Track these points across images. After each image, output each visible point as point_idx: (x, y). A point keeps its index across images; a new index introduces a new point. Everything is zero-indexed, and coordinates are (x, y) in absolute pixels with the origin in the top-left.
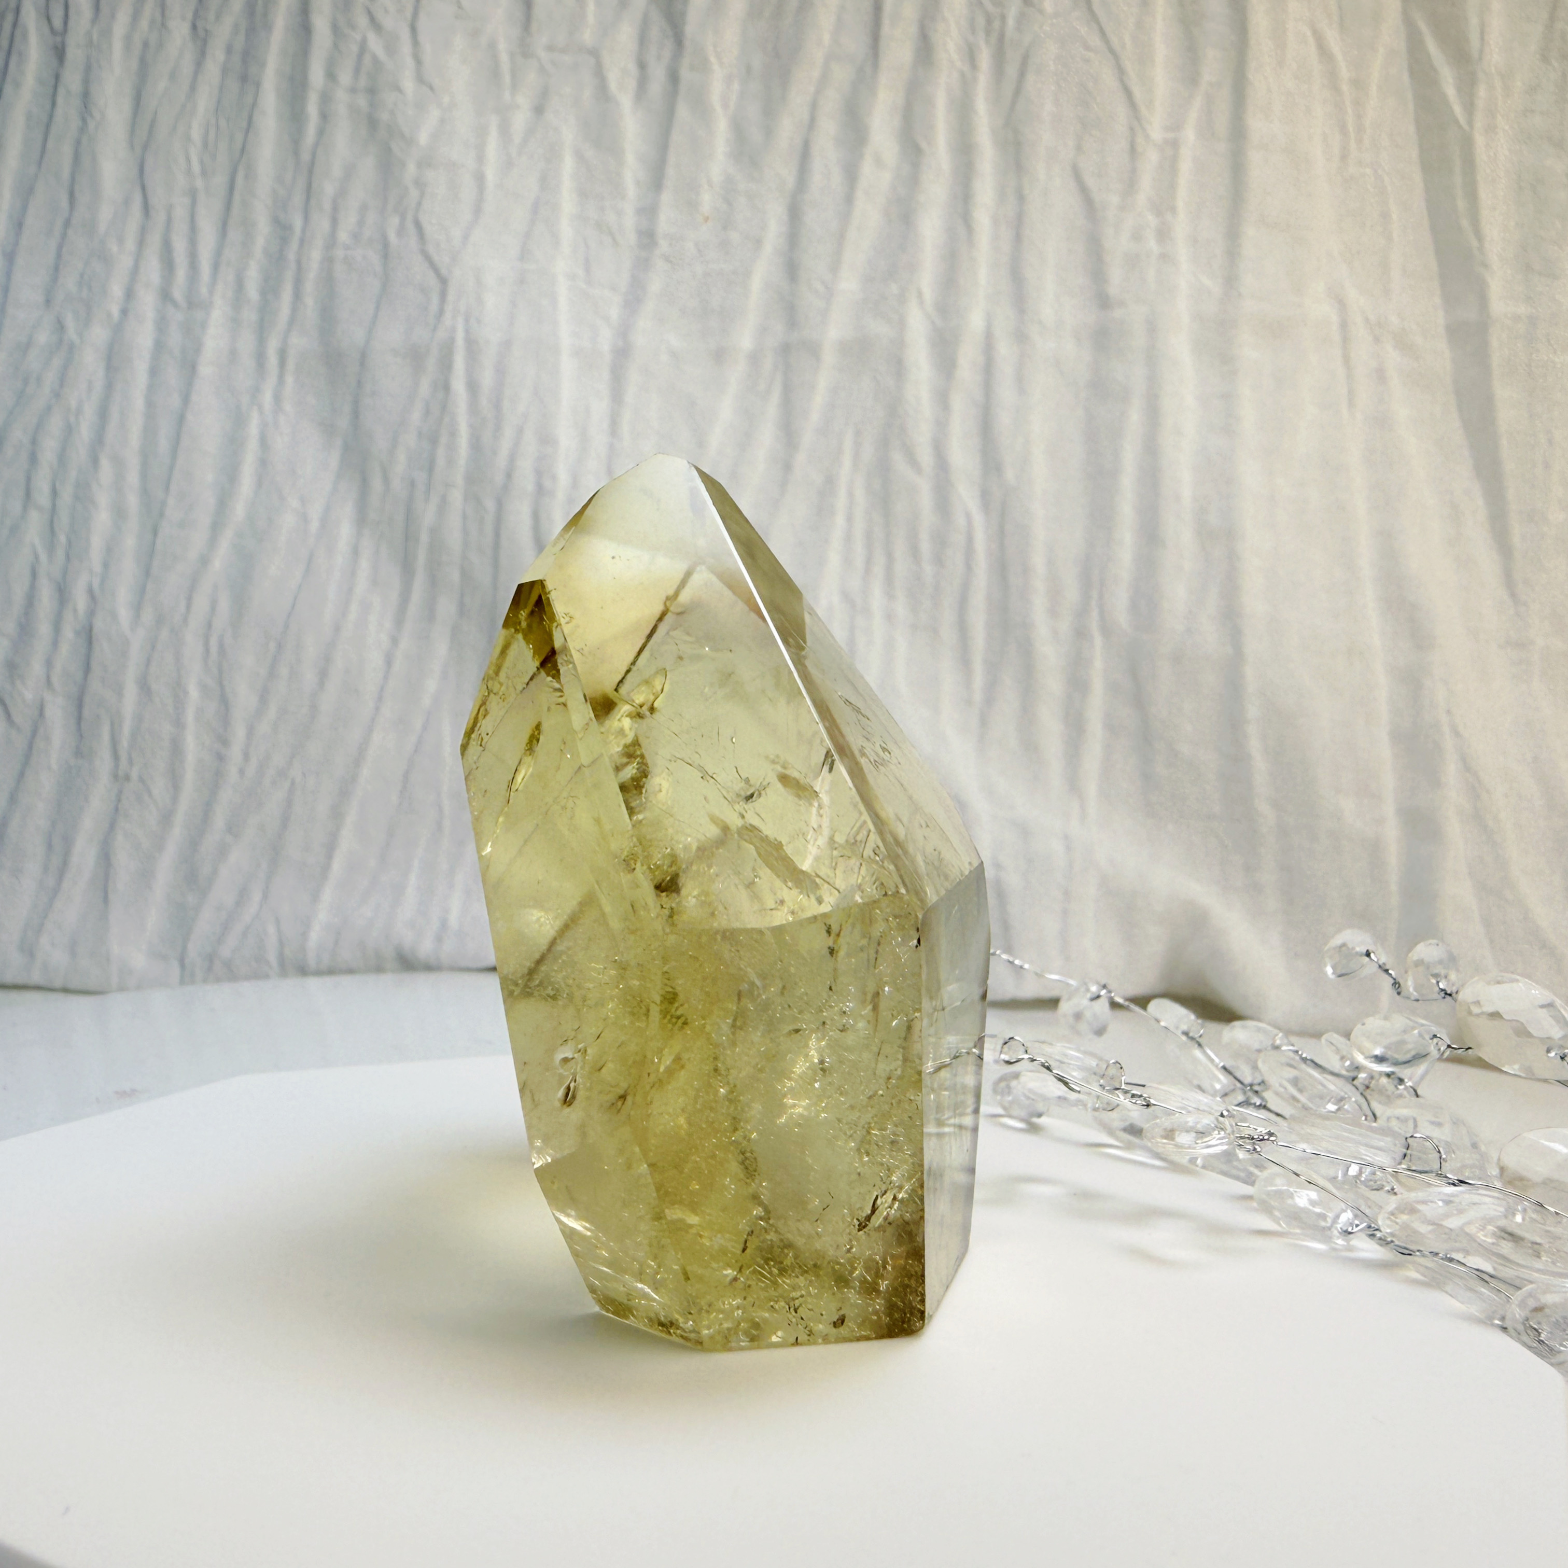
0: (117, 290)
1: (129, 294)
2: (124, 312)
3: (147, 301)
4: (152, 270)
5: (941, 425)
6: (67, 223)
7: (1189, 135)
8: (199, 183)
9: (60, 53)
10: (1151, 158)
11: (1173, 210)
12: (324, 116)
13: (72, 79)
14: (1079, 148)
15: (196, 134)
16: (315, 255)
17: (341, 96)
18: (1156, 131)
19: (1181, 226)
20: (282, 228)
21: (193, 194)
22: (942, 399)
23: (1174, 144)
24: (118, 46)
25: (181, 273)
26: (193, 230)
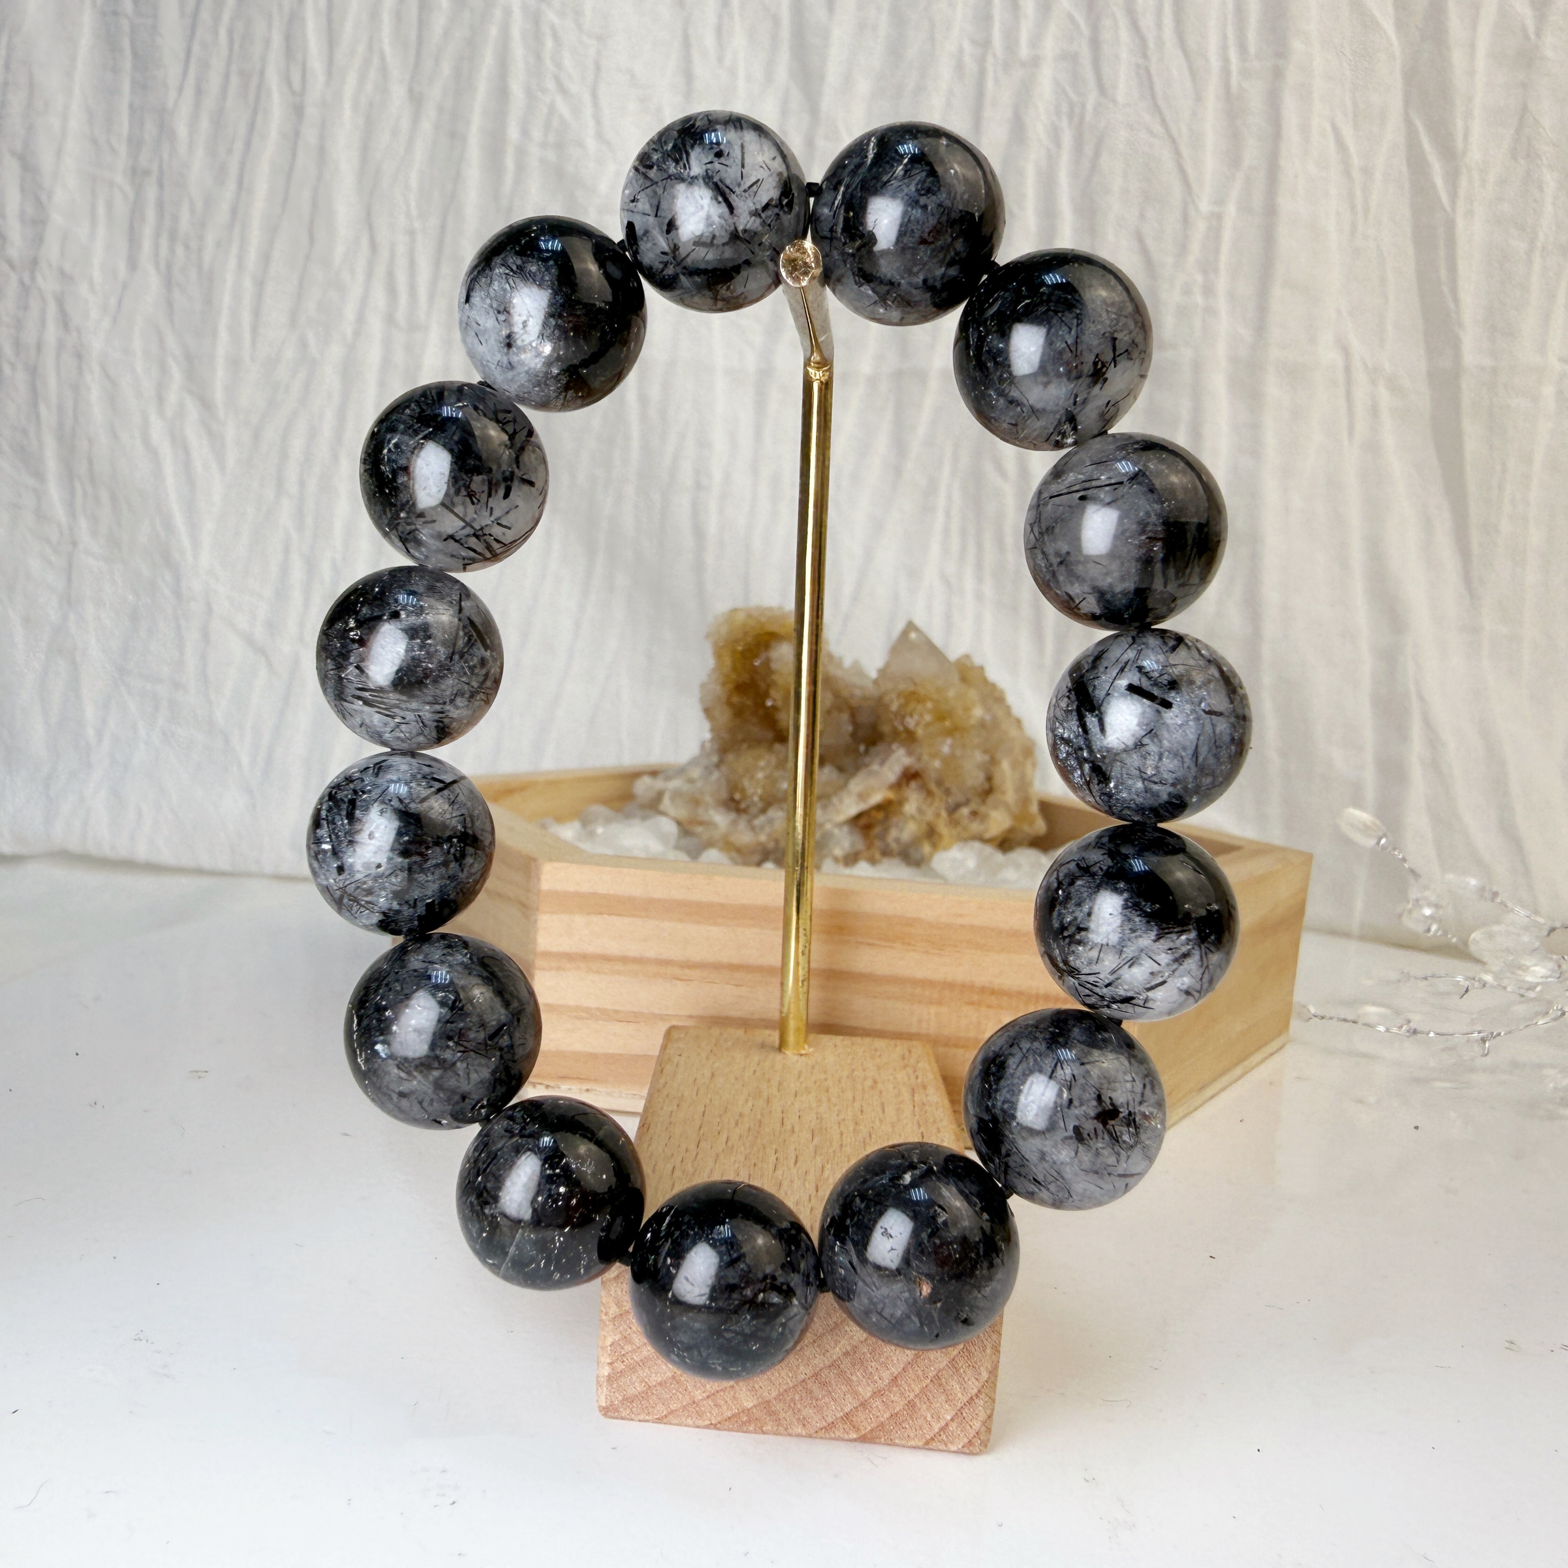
0: (350, 313)
1: (361, 319)
2: (357, 333)
3: (375, 325)
4: (379, 298)
6: (308, 258)
7: (1231, 209)
8: (417, 225)
9: (298, 111)
10: (1200, 227)
11: (1216, 271)
12: (518, 168)
13: (310, 135)
14: (1142, 216)
15: (414, 183)
18: (1205, 205)
19: (1222, 283)
21: (411, 233)
23: (1219, 217)
24: (347, 105)
25: (403, 300)
26: (412, 264)
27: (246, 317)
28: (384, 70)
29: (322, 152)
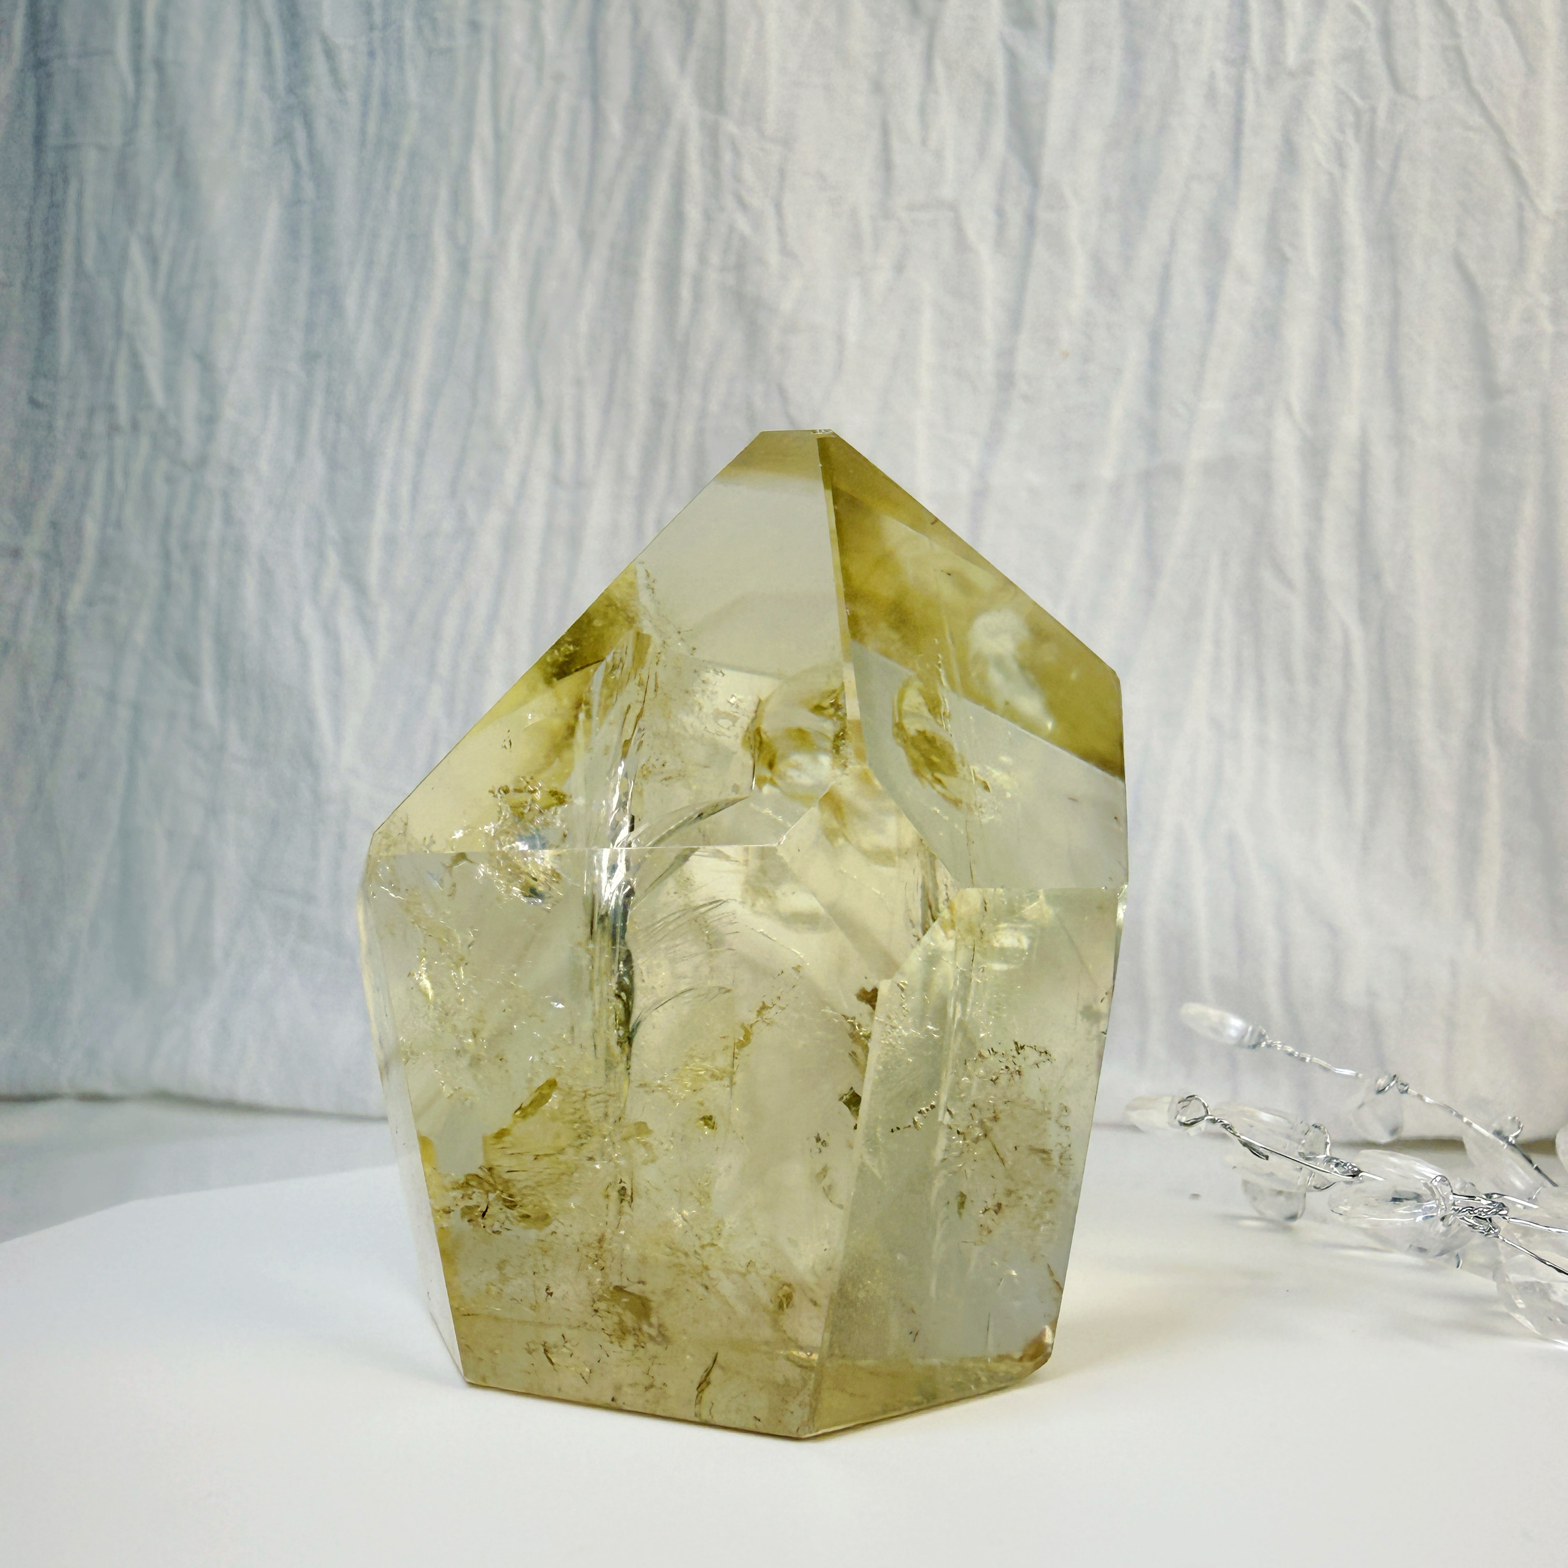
0: (512, 477)
1: (524, 480)
2: (519, 497)
3: (539, 485)
4: (544, 454)
5: (1314, 537)
6: (470, 420)
8: (586, 373)
9: (463, 266)
12: (698, 297)
13: (474, 290)
14: (1461, 234)
15: (583, 326)
16: (688, 429)
17: (712, 277)
18: (1547, 204)
20: (658, 406)
21: (579, 383)
22: (1315, 511)
24: (514, 254)
25: (569, 456)
26: (579, 416)
27: (405, 491)
28: (553, 213)
29: (486, 308)
